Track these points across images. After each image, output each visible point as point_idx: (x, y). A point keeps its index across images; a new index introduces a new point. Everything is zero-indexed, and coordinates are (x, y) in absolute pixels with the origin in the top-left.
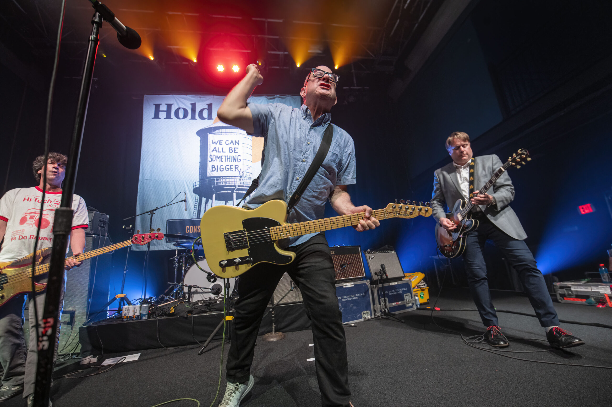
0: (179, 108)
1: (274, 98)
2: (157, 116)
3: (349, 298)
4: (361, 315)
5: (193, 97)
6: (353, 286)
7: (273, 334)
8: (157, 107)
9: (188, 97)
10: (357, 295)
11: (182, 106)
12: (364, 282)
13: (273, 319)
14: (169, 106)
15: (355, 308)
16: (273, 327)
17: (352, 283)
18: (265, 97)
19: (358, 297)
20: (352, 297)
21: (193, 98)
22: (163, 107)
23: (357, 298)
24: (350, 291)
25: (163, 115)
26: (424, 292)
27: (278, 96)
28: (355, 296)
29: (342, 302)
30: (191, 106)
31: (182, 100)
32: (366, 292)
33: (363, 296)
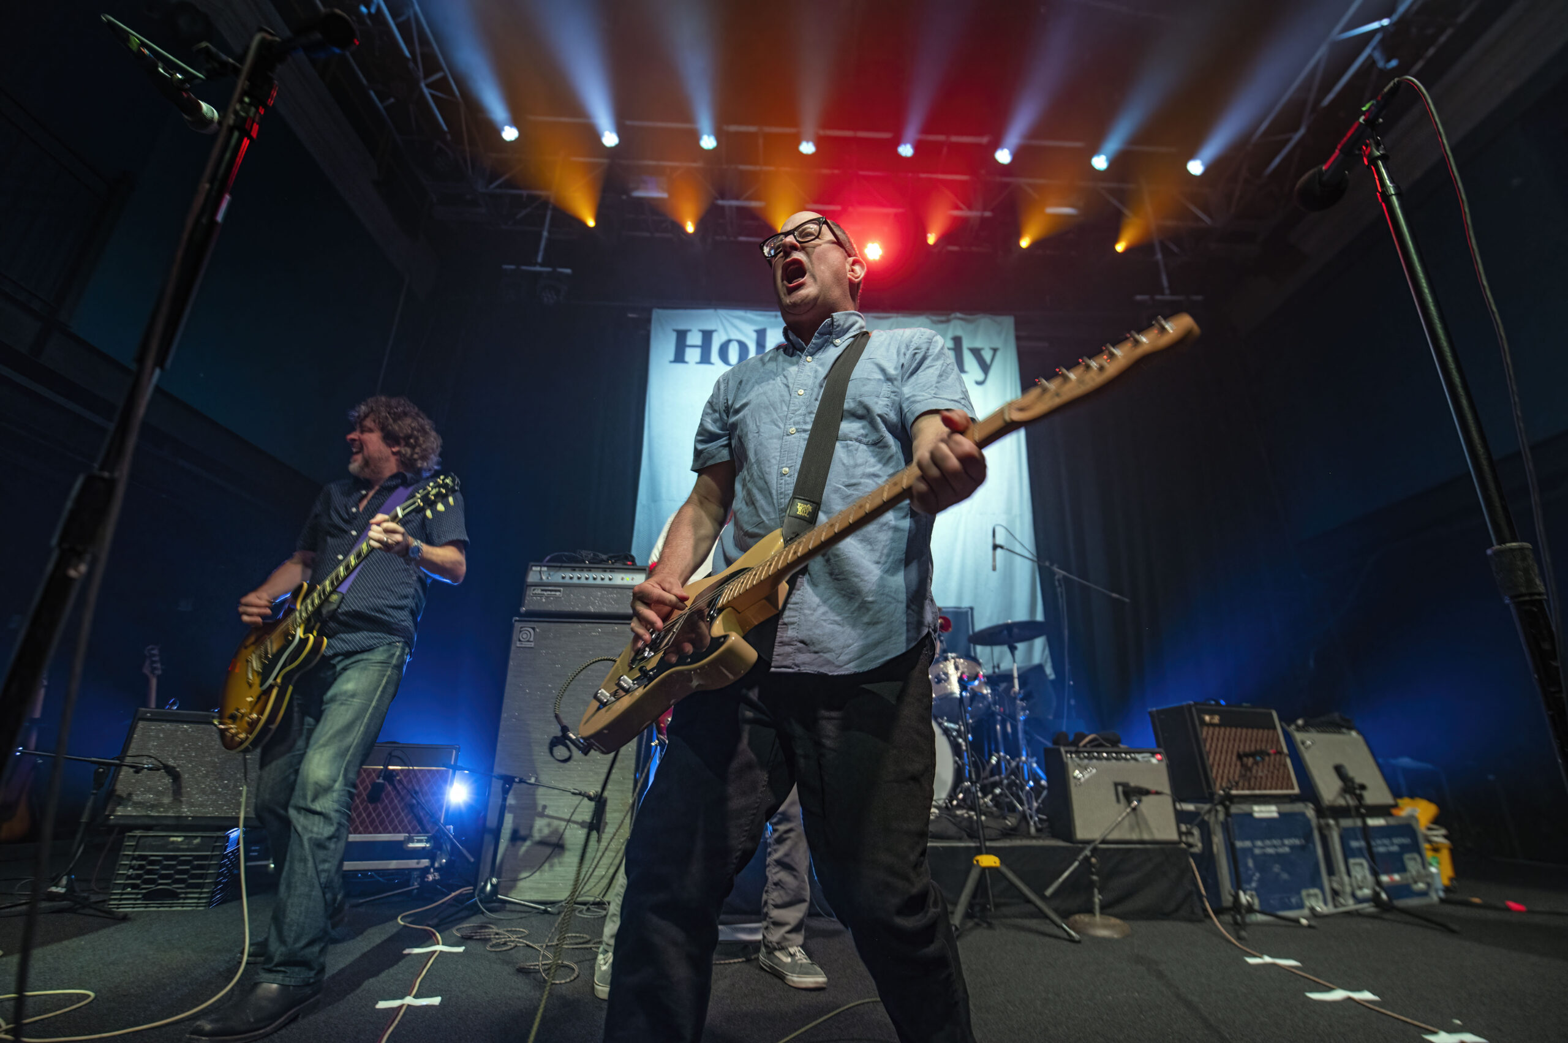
0: (729, 341)
1: (948, 321)
2: (679, 358)
3: (1269, 847)
4: (1301, 899)
5: (761, 315)
6: (1275, 815)
7: (1098, 918)
8: (682, 336)
9: (750, 315)
10: (1286, 842)
11: (735, 335)
12: (1298, 807)
13: (1095, 878)
14: (707, 336)
15: (1285, 876)
16: (1097, 900)
17: (1273, 808)
18: (928, 318)
19: (1292, 847)
20: (1275, 846)
21: (759, 319)
22: (694, 338)
23: (1287, 850)
24: (1268, 828)
25: (693, 355)
26: (1438, 855)
27: (959, 315)
28: (1283, 845)
29: (1255, 857)
30: (754, 336)
31: (737, 322)
32: (1308, 837)
33: (1303, 848)
